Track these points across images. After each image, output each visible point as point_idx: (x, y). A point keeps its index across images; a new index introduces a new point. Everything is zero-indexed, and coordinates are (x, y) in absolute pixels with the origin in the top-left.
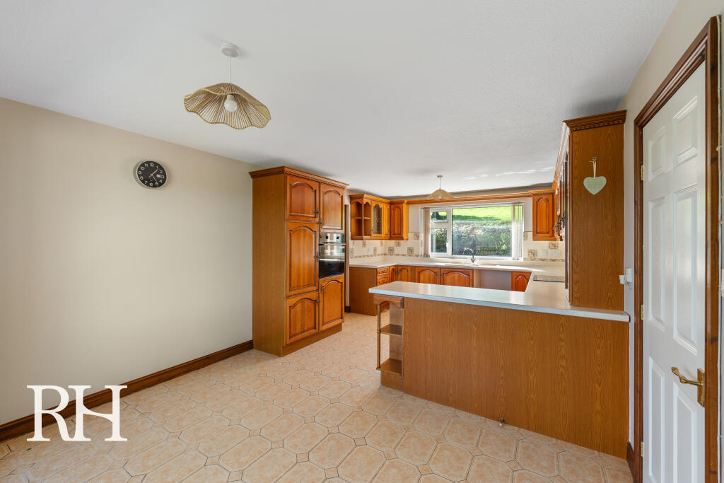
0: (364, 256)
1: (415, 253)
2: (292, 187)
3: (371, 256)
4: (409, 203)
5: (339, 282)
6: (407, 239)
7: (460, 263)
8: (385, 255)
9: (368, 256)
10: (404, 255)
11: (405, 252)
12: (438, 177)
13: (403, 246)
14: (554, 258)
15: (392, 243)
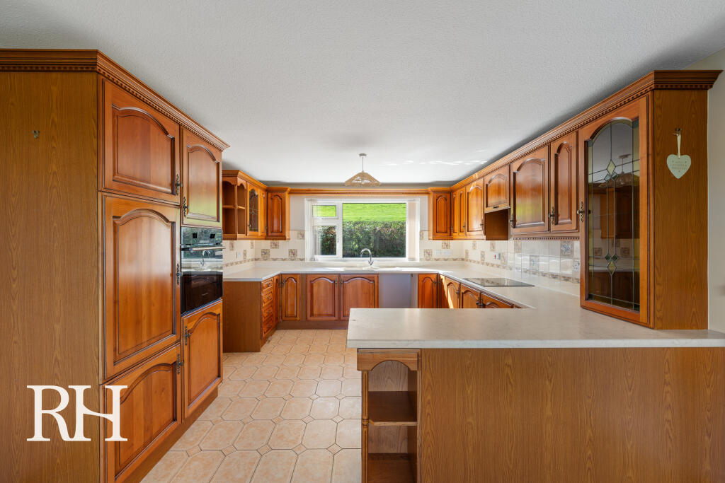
0: (232, 264)
1: (299, 256)
2: (117, 115)
3: (241, 262)
4: (291, 193)
5: (214, 314)
6: (289, 239)
7: (356, 267)
8: (256, 260)
9: (237, 263)
10: (284, 260)
11: (286, 255)
12: (361, 155)
13: (284, 247)
14: (446, 258)
15: (266, 244)
